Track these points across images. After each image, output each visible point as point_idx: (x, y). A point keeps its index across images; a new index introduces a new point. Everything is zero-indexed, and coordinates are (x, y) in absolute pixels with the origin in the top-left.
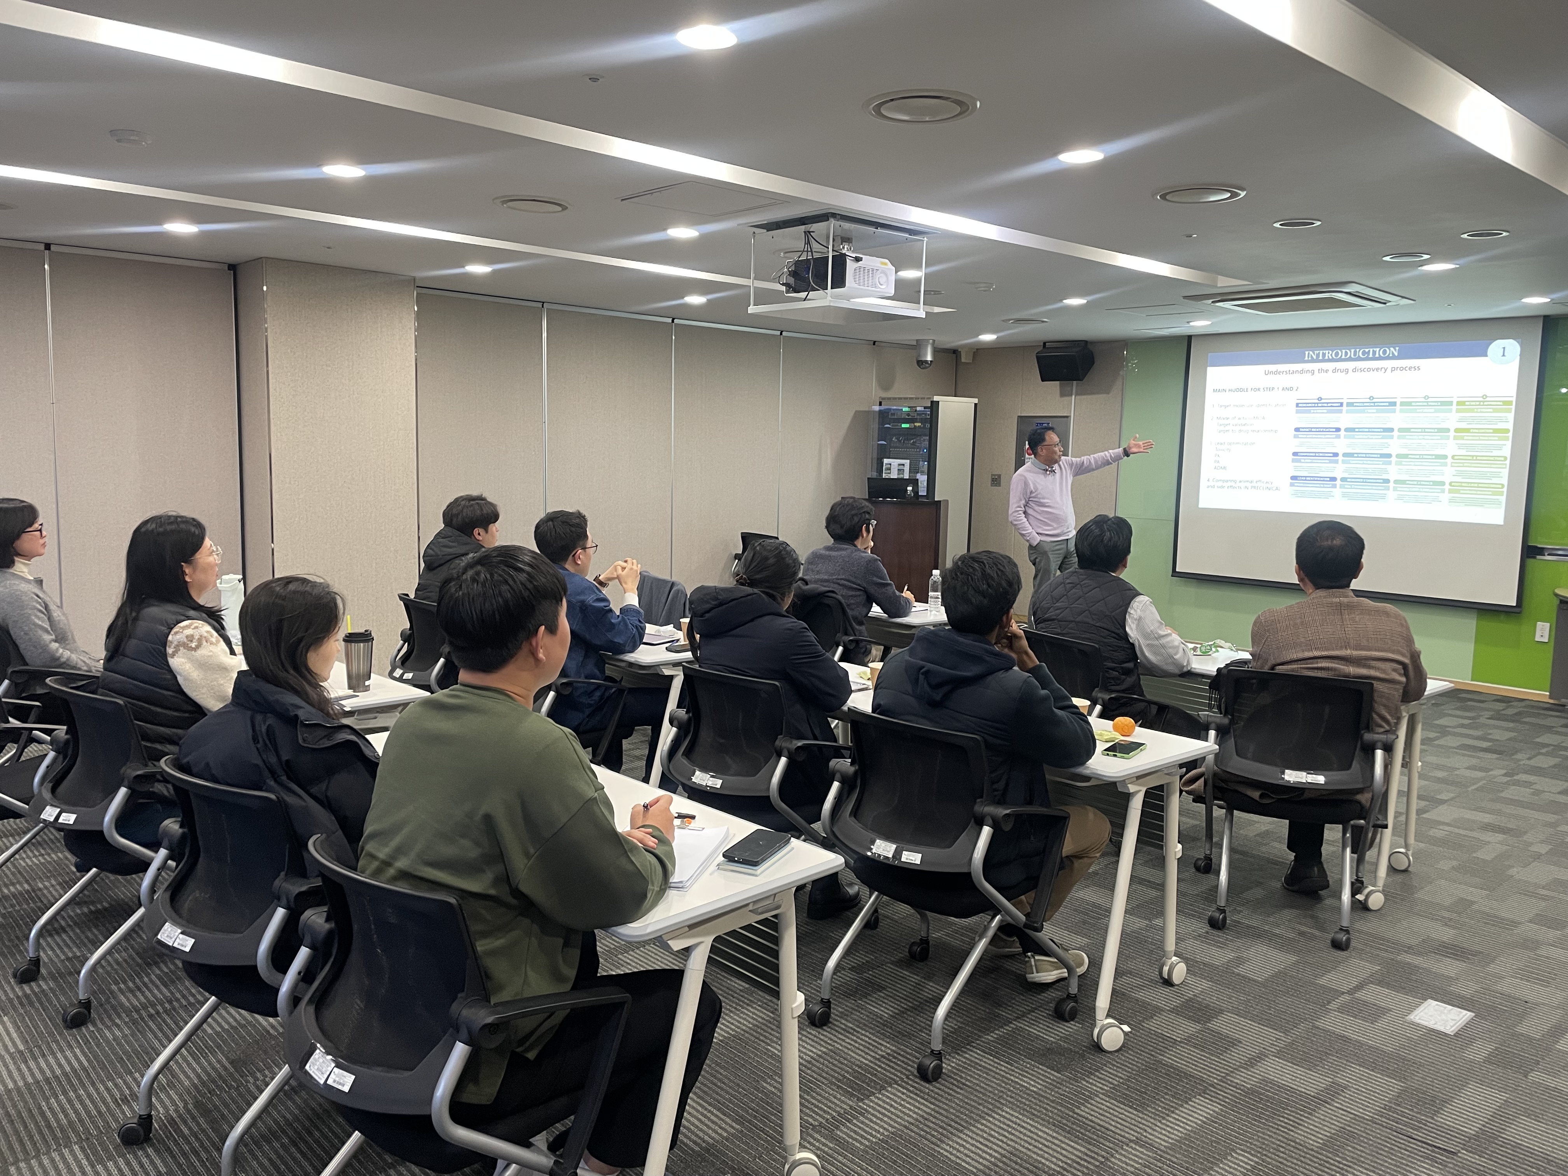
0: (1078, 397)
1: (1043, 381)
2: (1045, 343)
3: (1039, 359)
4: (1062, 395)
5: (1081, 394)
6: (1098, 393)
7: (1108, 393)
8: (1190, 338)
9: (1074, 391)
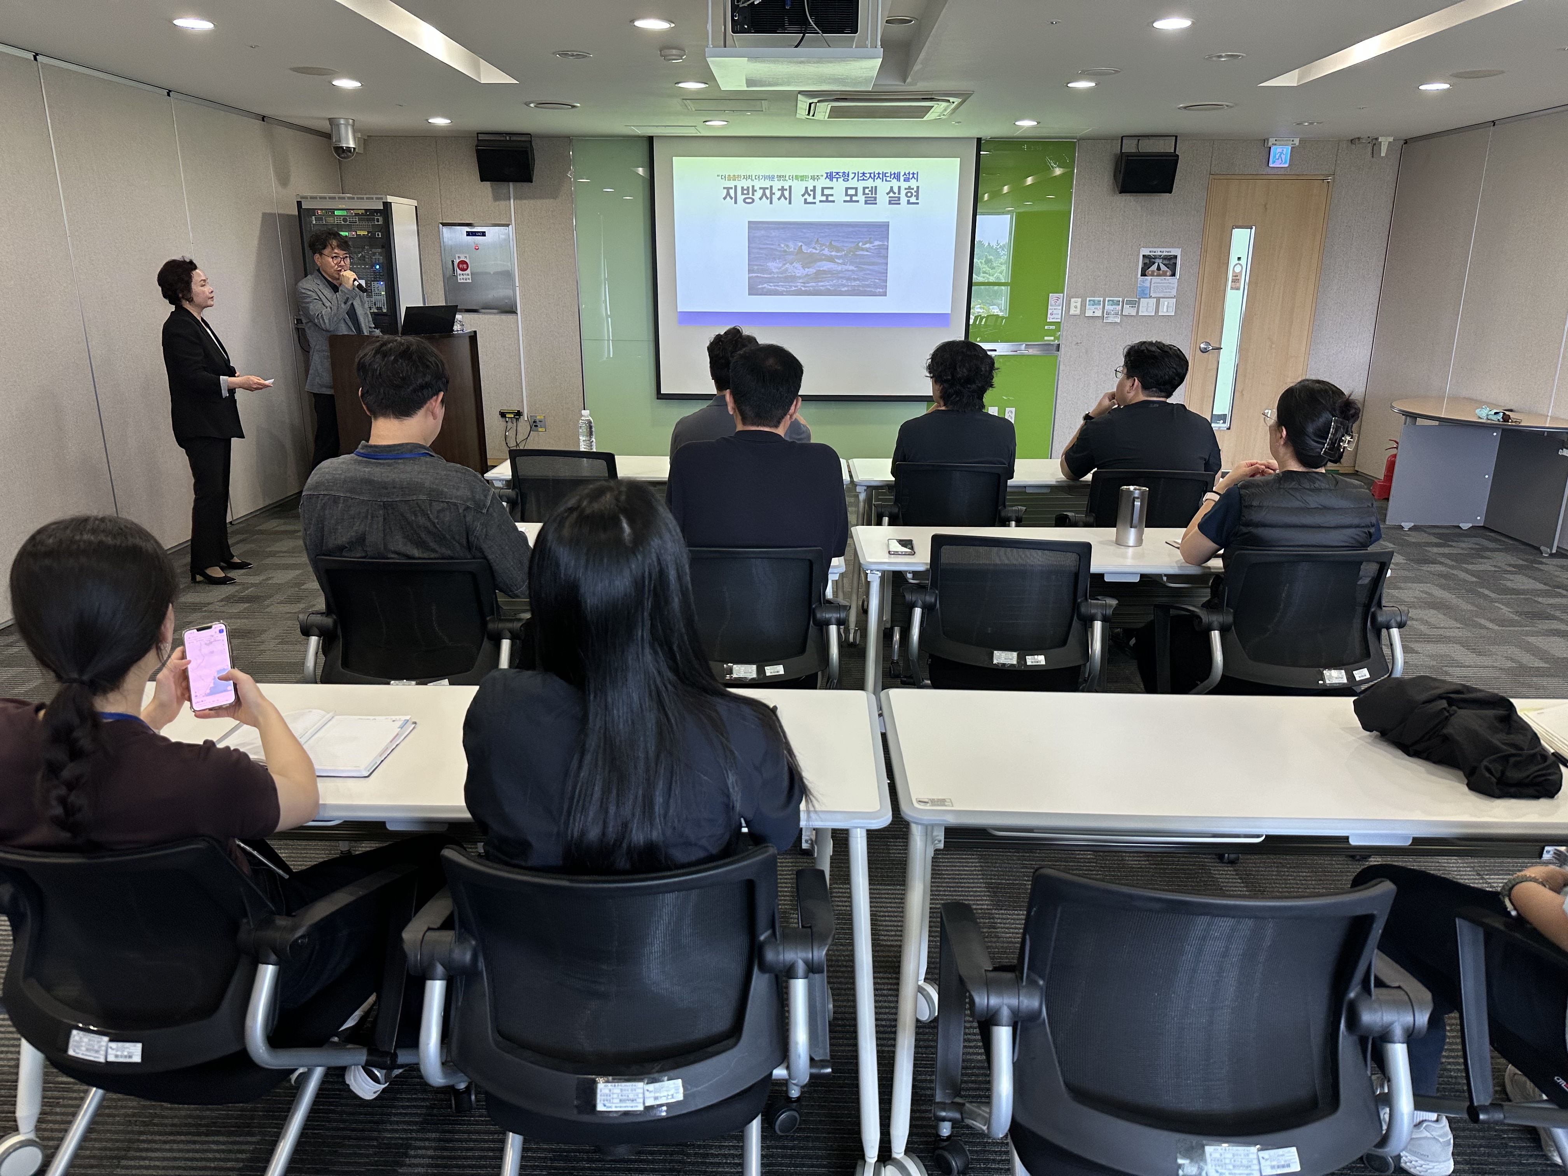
0: (519, 202)
1: (482, 181)
2: (478, 133)
3: (478, 151)
4: (496, 198)
5: (521, 199)
6: (541, 198)
7: (555, 198)
8: (651, 139)
9: (512, 196)
